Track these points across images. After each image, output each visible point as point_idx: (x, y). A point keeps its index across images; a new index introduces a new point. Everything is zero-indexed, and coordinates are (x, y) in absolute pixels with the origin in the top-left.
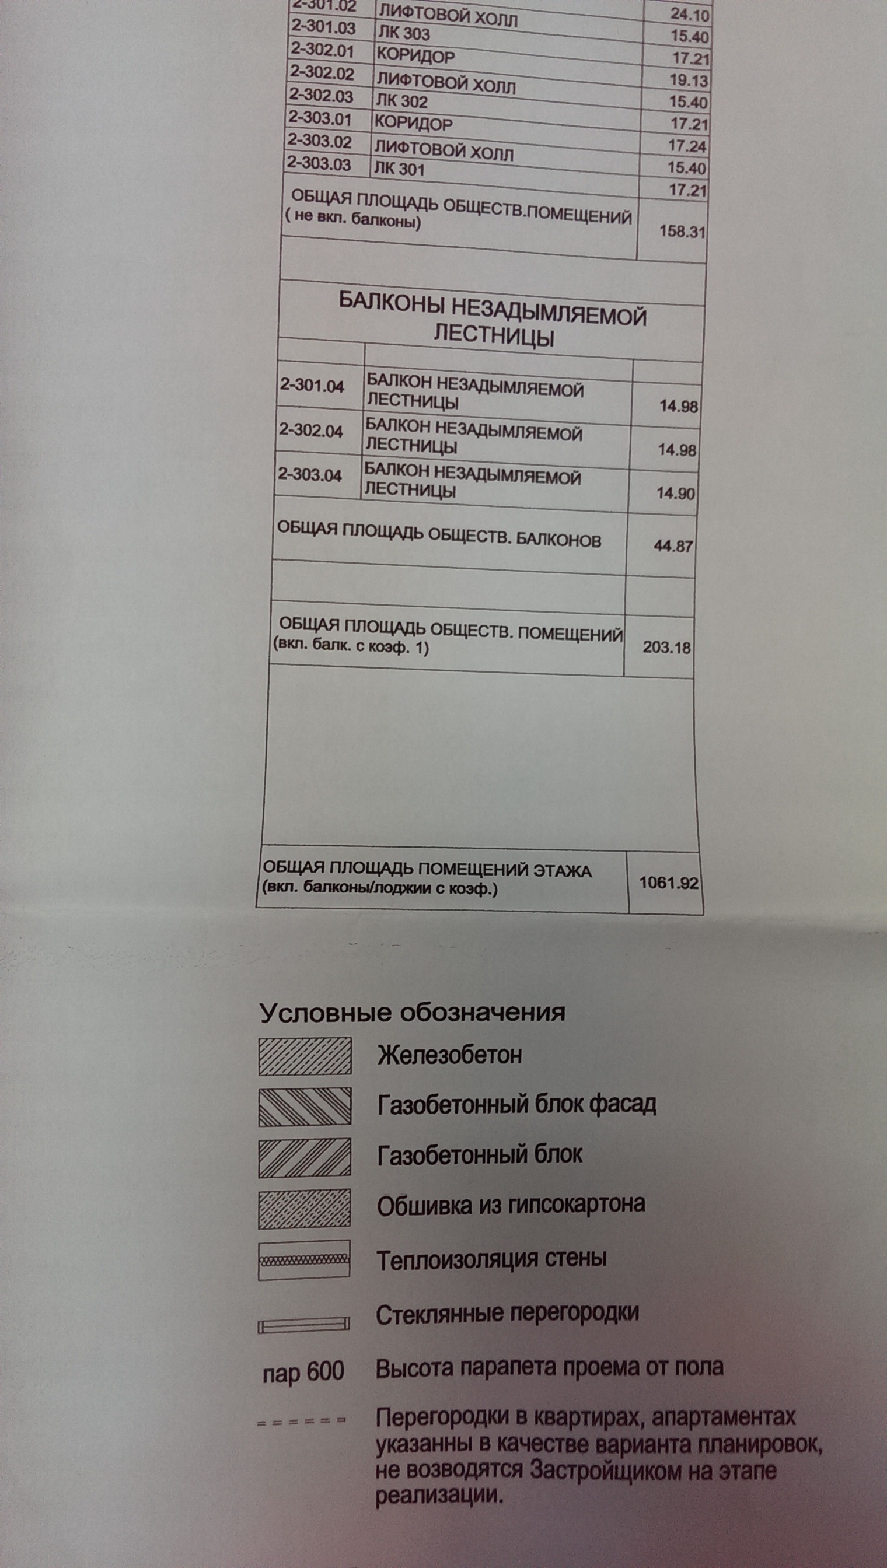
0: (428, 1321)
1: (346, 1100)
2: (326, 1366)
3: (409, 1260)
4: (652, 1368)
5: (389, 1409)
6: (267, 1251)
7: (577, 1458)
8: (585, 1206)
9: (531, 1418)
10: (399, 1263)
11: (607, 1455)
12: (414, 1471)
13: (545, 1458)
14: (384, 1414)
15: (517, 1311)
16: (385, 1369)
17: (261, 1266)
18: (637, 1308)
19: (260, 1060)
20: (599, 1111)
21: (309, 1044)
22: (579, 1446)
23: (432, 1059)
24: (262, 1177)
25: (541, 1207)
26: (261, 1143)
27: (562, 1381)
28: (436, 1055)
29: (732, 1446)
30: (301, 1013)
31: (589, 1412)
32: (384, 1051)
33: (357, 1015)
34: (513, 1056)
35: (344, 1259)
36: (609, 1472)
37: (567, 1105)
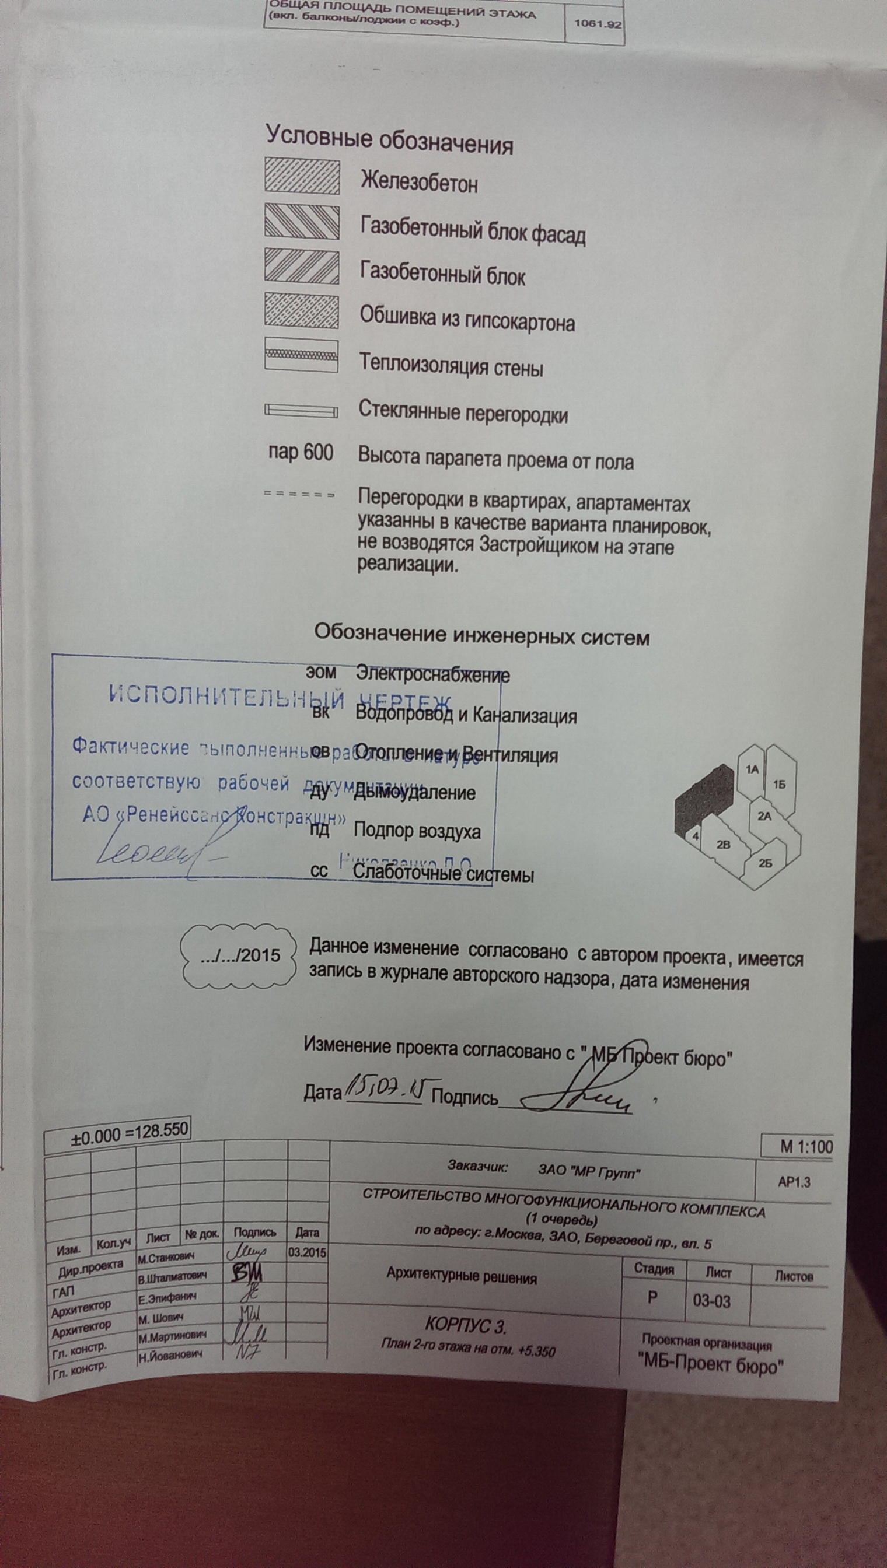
0: (400, 416)
1: (335, 217)
2: (319, 447)
3: (385, 361)
4: (578, 461)
5: (368, 489)
6: (272, 344)
7: (516, 534)
8: (526, 324)
9: (481, 501)
10: (377, 363)
11: (540, 532)
12: (388, 542)
13: (492, 534)
14: (364, 492)
15: (471, 412)
16: (366, 454)
17: (267, 357)
18: (566, 413)
19: (266, 176)
20: (539, 240)
21: (306, 164)
22: (517, 524)
23: (405, 185)
24: (268, 280)
25: (491, 324)
26: (267, 250)
27: (506, 471)
28: (408, 182)
29: (640, 527)
30: (299, 135)
31: (527, 497)
32: (366, 175)
33: (345, 140)
34: (471, 186)
35: (333, 356)
36: (541, 546)
37: (514, 233)
